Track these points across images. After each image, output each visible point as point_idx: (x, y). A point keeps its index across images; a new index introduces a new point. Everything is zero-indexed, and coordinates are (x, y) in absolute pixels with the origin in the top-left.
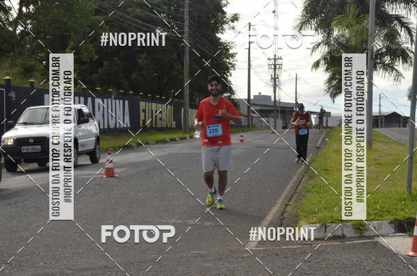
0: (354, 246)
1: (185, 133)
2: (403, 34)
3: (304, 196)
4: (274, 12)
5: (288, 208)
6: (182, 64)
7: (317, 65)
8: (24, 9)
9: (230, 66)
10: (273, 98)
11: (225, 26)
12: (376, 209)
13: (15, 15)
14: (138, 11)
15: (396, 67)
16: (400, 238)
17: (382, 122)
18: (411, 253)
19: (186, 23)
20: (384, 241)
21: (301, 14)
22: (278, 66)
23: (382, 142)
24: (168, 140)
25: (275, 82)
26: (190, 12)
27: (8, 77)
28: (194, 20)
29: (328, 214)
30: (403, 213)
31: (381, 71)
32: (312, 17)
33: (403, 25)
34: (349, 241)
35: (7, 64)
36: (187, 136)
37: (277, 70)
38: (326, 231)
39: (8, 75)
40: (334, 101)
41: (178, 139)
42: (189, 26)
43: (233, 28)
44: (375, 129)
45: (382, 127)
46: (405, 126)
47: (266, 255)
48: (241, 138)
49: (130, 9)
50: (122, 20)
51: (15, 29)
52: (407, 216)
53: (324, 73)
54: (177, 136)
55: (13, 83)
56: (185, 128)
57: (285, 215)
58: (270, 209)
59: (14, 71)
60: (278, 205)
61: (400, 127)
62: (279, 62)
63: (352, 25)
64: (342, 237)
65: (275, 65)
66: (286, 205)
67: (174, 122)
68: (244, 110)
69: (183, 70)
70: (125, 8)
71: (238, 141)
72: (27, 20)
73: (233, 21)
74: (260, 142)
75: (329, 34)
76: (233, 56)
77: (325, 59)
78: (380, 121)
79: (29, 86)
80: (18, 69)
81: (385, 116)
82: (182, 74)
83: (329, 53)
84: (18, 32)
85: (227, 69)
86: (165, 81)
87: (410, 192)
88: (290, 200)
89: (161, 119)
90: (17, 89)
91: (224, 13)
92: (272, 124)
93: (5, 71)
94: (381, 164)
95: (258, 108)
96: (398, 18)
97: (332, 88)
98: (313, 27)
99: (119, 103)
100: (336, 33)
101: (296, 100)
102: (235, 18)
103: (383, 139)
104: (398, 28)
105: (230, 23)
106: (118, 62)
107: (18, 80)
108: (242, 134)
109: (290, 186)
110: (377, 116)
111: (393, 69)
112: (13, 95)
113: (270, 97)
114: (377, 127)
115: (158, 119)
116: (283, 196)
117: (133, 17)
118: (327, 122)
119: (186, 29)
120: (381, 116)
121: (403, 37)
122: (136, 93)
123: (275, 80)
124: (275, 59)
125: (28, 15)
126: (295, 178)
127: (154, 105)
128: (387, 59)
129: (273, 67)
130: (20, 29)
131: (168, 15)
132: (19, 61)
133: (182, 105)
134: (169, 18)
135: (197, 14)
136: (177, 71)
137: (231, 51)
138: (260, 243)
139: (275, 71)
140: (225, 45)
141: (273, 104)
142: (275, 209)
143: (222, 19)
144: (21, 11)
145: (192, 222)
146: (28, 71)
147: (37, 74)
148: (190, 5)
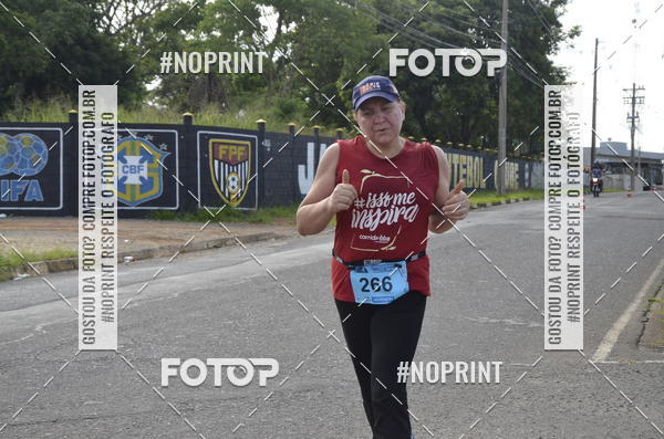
1: (500, 195)
4: (634, 21)
5: (654, 305)
6: (497, 99)
8: (284, 28)
10: (630, 148)
11: (560, 44)
13: (272, 37)
14: (436, 27)
19: (504, 41)
22: (638, 100)
24: (475, 206)
25: (633, 122)
26: (509, 26)
27: (261, 121)
28: (515, 38)
35: (260, 102)
36: (503, 200)
37: (636, 106)
39: (261, 117)
41: (489, 204)
42: (508, 45)
43: (572, 46)
47: (621, 372)
49: (424, 24)
50: (413, 38)
51: (271, 56)
54: (488, 199)
55: (268, 129)
56: (500, 188)
57: (650, 315)
58: (626, 307)
59: (269, 112)
60: (638, 301)
62: (638, 94)
65: (634, 98)
66: (651, 301)
67: (484, 181)
69: (497, 108)
70: (418, 23)
72: (287, 42)
73: (571, 36)
74: (610, 209)
79: (288, 132)
80: (274, 109)
82: (497, 113)
84: (275, 59)
86: (472, 122)
88: (656, 294)
89: (465, 176)
90: (274, 137)
91: (559, 25)
92: (627, 185)
93: (257, 112)
95: (607, 160)
102: (575, 33)
105: (568, 39)
107: (274, 123)
112: (267, 143)
113: (625, 144)
115: (461, 176)
116: (646, 287)
117: (429, 34)
123: (633, 118)
124: (634, 90)
125: (289, 37)
127: (456, 156)
129: (631, 101)
130: (277, 54)
131: (478, 30)
132: (276, 98)
133: (496, 157)
134: (479, 35)
135: (519, 28)
136: (490, 108)
137: (568, 80)
138: (613, 354)
139: (633, 107)
140: (559, 71)
141: (629, 155)
142: (634, 307)
143: (556, 34)
144: (279, 30)
145: (512, 322)
146: (287, 112)
147: (299, 115)
148: (510, 16)
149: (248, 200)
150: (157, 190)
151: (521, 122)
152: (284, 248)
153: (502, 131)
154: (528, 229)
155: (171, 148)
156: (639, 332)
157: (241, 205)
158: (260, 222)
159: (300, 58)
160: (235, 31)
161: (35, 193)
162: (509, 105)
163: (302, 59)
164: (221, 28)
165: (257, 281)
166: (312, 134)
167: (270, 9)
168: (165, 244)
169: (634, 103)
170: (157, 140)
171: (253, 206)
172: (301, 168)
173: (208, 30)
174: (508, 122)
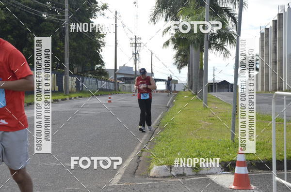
0: (191, 182)
1: (66, 95)
2: (230, 22)
3: (156, 144)
4: (135, 3)
5: (144, 153)
6: (63, 41)
7: (167, 44)
9: (101, 43)
10: (134, 70)
11: (97, 13)
12: (209, 153)
15: (225, 47)
16: (225, 175)
17: (215, 88)
18: (233, 187)
19: (67, 10)
20: (214, 178)
21: (155, 5)
22: (138, 45)
23: (215, 103)
25: (136, 56)
26: (69, 1)
28: (72, 8)
29: (173, 158)
30: (228, 157)
31: (214, 50)
32: (164, 8)
33: (230, 15)
34: (188, 178)
36: (67, 97)
38: (171, 170)
40: (180, 72)
41: (60, 100)
42: (69, 12)
43: (103, 15)
44: (210, 93)
45: (215, 92)
46: (232, 91)
47: (125, 190)
48: (109, 100)
52: (231, 159)
53: (173, 50)
54: (59, 97)
56: (66, 91)
57: (141, 159)
58: (130, 154)
60: (136, 151)
61: (228, 91)
62: (138, 41)
63: (193, 15)
64: (183, 175)
65: (136, 43)
66: (142, 151)
67: (57, 87)
68: (112, 78)
69: (64, 47)
71: (107, 102)
73: (103, 9)
74: (124, 102)
76: (103, 36)
77: (173, 39)
78: (214, 87)
81: (218, 84)
82: (64, 49)
83: (176, 35)
85: (99, 46)
87: (234, 141)
91: (96, 3)
94: (213, 119)
95: (123, 76)
96: (227, 10)
97: (178, 62)
98: (164, 15)
100: (181, 20)
101: (152, 70)
102: (105, 7)
103: (216, 101)
104: (227, 18)
105: (101, 10)
106: (12, 39)
108: (110, 96)
110: (212, 84)
111: (223, 48)
113: (132, 68)
114: (212, 91)
116: (140, 144)
117: (24, 4)
118: (175, 88)
119: (66, 14)
120: (215, 84)
121: (230, 24)
123: (136, 54)
124: (136, 39)
128: (219, 41)
129: (134, 45)
131: (52, 3)
133: (63, 73)
134: (53, 6)
136: (60, 47)
138: (121, 180)
139: (136, 48)
141: (134, 74)
142: (133, 154)
143: (95, 8)
151: (77, 55)
153: (67, 59)
154: (80, 113)
156: (135, 168)
162: (70, 45)
169: (136, 46)
174: (70, 54)
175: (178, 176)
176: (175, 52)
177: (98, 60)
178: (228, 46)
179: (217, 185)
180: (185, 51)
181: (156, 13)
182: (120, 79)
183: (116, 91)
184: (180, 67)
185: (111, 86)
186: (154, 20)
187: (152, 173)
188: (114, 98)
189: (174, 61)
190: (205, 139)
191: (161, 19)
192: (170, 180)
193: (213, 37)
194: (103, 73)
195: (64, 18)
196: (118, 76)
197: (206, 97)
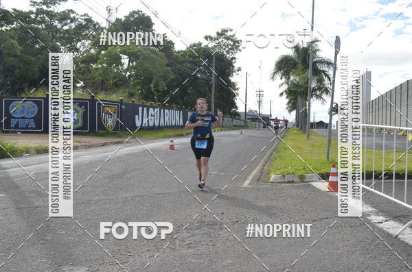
0: (298, 186)
2: (326, 79)
3: (273, 161)
5: (265, 167)
7: (281, 94)
8: (131, 64)
9: (236, 94)
10: (258, 113)
11: (234, 74)
13: (126, 67)
14: (189, 65)
16: (322, 183)
17: (315, 126)
18: (327, 190)
20: (314, 184)
21: (274, 68)
22: (261, 95)
23: (315, 136)
26: (215, 66)
27: (121, 98)
29: (286, 170)
30: (324, 170)
31: (315, 98)
32: (280, 70)
33: (326, 75)
34: (296, 184)
35: (122, 91)
37: (261, 97)
38: (284, 178)
40: (290, 114)
44: (311, 129)
45: (315, 128)
46: (326, 128)
48: (241, 132)
49: (184, 64)
52: (326, 172)
53: (285, 99)
55: (124, 101)
57: (263, 171)
58: (255, 168)
59: (124, 95)
60: (260, 166)
61: (324, 128)
62: (262, 93)
63: (300, 75)
64: (292, 182)
68: (243, 118)
71: (240, 134)
72: (132, 69)
74: (251, 134)
75: (288, 78)
76: (237, 89)
79: (132, 103)
80: (126, 94)
81: (317, 123)
83: (288, 88)
84: (127, 75)
85: (235, 96)
87: (328, 160)
88: (266, 163)
90: (126, 104)
91: (234, 67)
92: (257, 126)
93: (120, 95)
95: (250, 117)
96: (324, 72)
97: (289, 108)
98: (280, 75)
99: (177, 112)
100: (292, 78)
101: (270, 113)
102: (239, 70)
103: (316, 134)
104: (324, 77)
105: (237, 72)
107: (126, 99)
108: (241, 130)
109: (266, 157)
110: (312, 123)
111: (321, 97)
112: (123, 107)
113: (257, 111)
114: (313, 128)
116: (263, 161)
120: (315, 123)
121: (326, 81)
122: (186, 107)
123: (260, 102)
124: (260, 91)
125: (133, 67)
126: (269, 152)
128: (318, 93)
129: (259, 95)
130: (128, 73)
132: (127, 90)
135: (219, 67)
136: (208, 96)
137: (237, 87)
138: (250, 184)
140: (234, 83)
141: (258, 115)
142: (258, 168)
143: (232, 70)
144: (129, 64)
145: (214, 173)
146: (131, 95)
147: (136, 97)
148: (216, 62)
149: (116, 129)
150: (80, 124)
152: (129, 146)
155: (86, 108)
156: (259, 176)
157: (113, 130)
158: (120, 137)
159: (137, 75)
160: (112, 64)
161: (32, 124)
162: (215, 95)
163: (138, 76)
164: (107, 63)
165: (118, 158)
166: (141, 104)
167: (126, 57)
168: (83, 144)
170: (81, 105)
171: (118, 130)
172: (137, 116)
173: (101, 64)
174: (215, 101)
175: (289, 182)
176: (287, 100)
177: (234, 105)
178: (324, 96)
179: (317, 189)
180: (294, 100)
181: (275, 73)
182: (248, 119)
183: (245, 126)
184: (290, 111)
185: (242, 123)
186: (273, 78)
187: (271, 180)
188: (244, 131)
189: (286, 106)
190: (308, 158)
191: (278, 77)
192: (283, 185)
193: (314, 90)
194: (237, 115)
195: (212, 76)
196: (247, 117)
197: (309, 132)
